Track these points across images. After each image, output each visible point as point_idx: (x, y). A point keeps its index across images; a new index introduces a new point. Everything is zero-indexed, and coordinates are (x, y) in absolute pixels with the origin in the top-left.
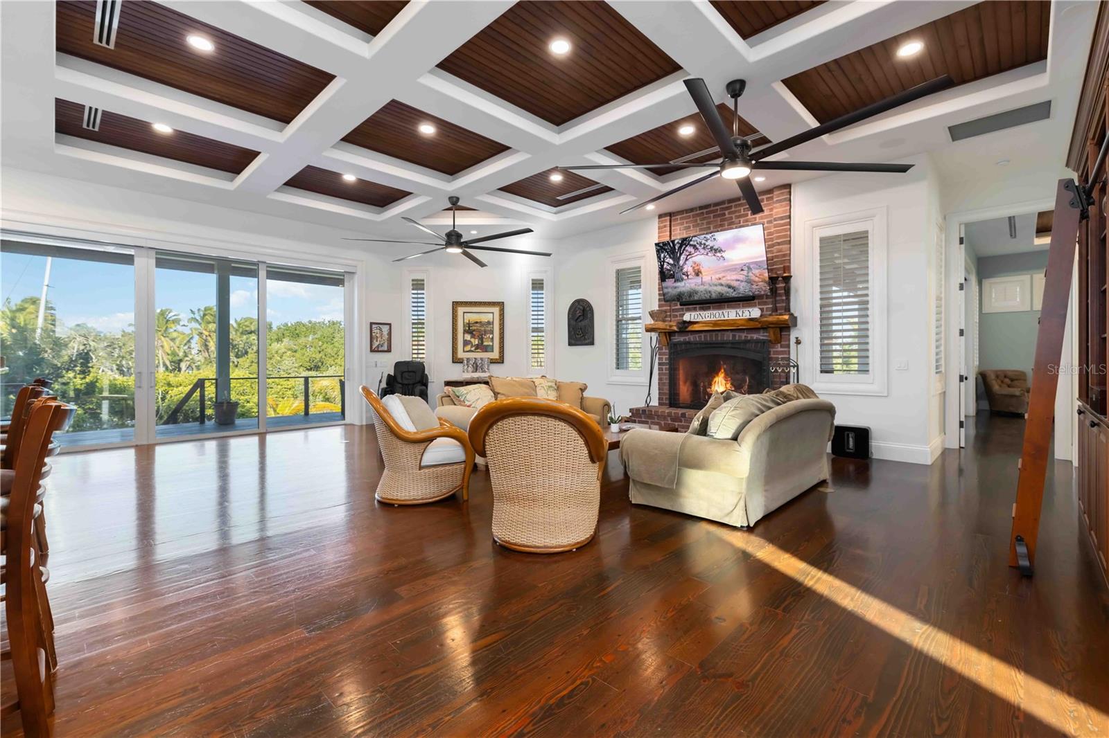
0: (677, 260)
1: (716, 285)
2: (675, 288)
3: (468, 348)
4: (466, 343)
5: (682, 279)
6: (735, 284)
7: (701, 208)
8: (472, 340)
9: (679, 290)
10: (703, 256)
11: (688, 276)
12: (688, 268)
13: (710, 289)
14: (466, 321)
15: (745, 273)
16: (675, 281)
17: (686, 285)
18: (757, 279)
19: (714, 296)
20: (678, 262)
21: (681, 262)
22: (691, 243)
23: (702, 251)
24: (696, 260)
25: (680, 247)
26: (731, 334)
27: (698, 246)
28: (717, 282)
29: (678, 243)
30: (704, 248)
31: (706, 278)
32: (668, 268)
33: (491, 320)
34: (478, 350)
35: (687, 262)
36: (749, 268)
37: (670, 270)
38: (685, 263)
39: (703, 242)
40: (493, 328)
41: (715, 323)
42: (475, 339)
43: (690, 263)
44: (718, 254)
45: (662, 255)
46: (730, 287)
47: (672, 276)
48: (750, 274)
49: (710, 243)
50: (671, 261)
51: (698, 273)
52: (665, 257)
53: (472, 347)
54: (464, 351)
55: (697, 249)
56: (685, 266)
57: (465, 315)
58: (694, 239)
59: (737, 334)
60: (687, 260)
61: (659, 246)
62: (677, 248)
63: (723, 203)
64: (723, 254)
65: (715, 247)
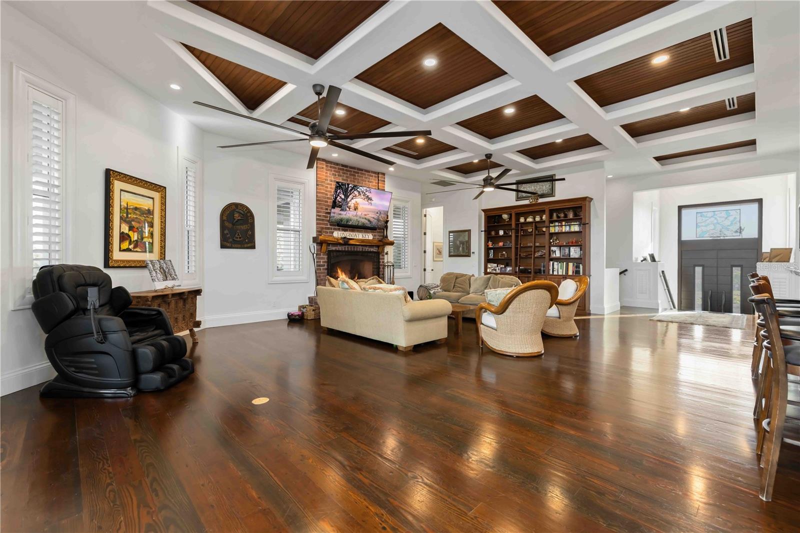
0: (347, 197)
1: (363, 218)
2: (340, 214)
3: (125, 245)
4: (123, 237)
5: (346, 210)
6: (372, 220)
7: (343, 166)
8: (131, 233)
9: (342, 216)
10: (361, 199)
11: (350, 209)
12: (352, 204)
13: (359, 219)
14: (124, 204)
15: (378, 215)
16: (341, 210)
17: (348, 215)
18: (382, 219)
19: (360, 224)
20: (347, 199)
21: (349, 199)
22: (358, 190)
23: (362, 196)
24: (356, 200)
25: (351, 190)
26: (361, 247)
27: (361, 193)
28: (364, 217)
29: (351, 187)
30: (364, 195)
31: (359, 213)
32: (340, 200)
33: (151, 209)
34: (138, 249)
35: (352, 200)
36: (380, 213)
37: (340, 202)
38: (350, 201)
39: (365, 191)
40: (153, 218)
41: (363, 241)
42: (134, 232)
43: (353, 201)
44: (369, 201)
45: (339, 191)
46: (369, 221)
47: (340, 206)
48: (380, 216)
49: (367, 193)
50: (343, 197)
51: (356, 209)
52: (340, 192)
53: (130, 244)
54: (120, 250)
55: (360, 194)
56: (350, 202)
57: (123, 195)
58: (360, 188)
59: (364, 248)
60: (352, 199)
61: (339, 184)
62: (349, 189)
63: (354, 168)
64: (372, 202)
65: (370, 197)
